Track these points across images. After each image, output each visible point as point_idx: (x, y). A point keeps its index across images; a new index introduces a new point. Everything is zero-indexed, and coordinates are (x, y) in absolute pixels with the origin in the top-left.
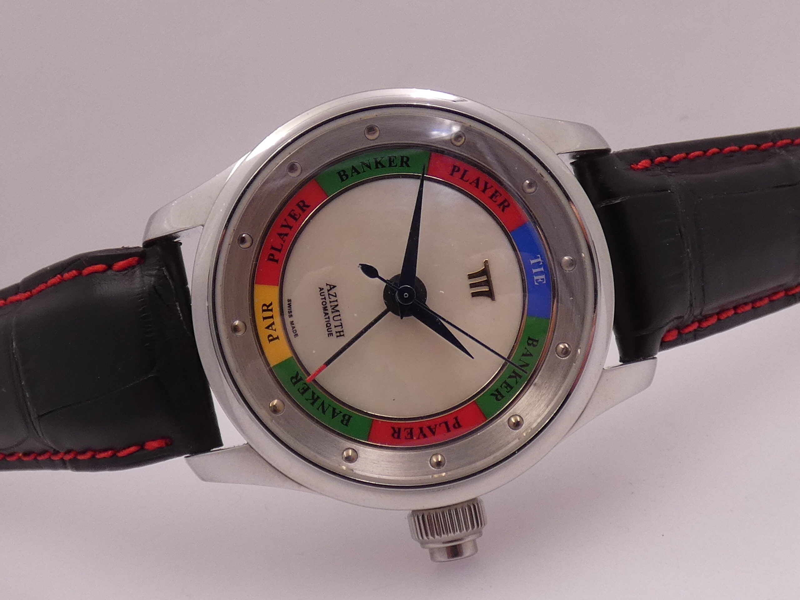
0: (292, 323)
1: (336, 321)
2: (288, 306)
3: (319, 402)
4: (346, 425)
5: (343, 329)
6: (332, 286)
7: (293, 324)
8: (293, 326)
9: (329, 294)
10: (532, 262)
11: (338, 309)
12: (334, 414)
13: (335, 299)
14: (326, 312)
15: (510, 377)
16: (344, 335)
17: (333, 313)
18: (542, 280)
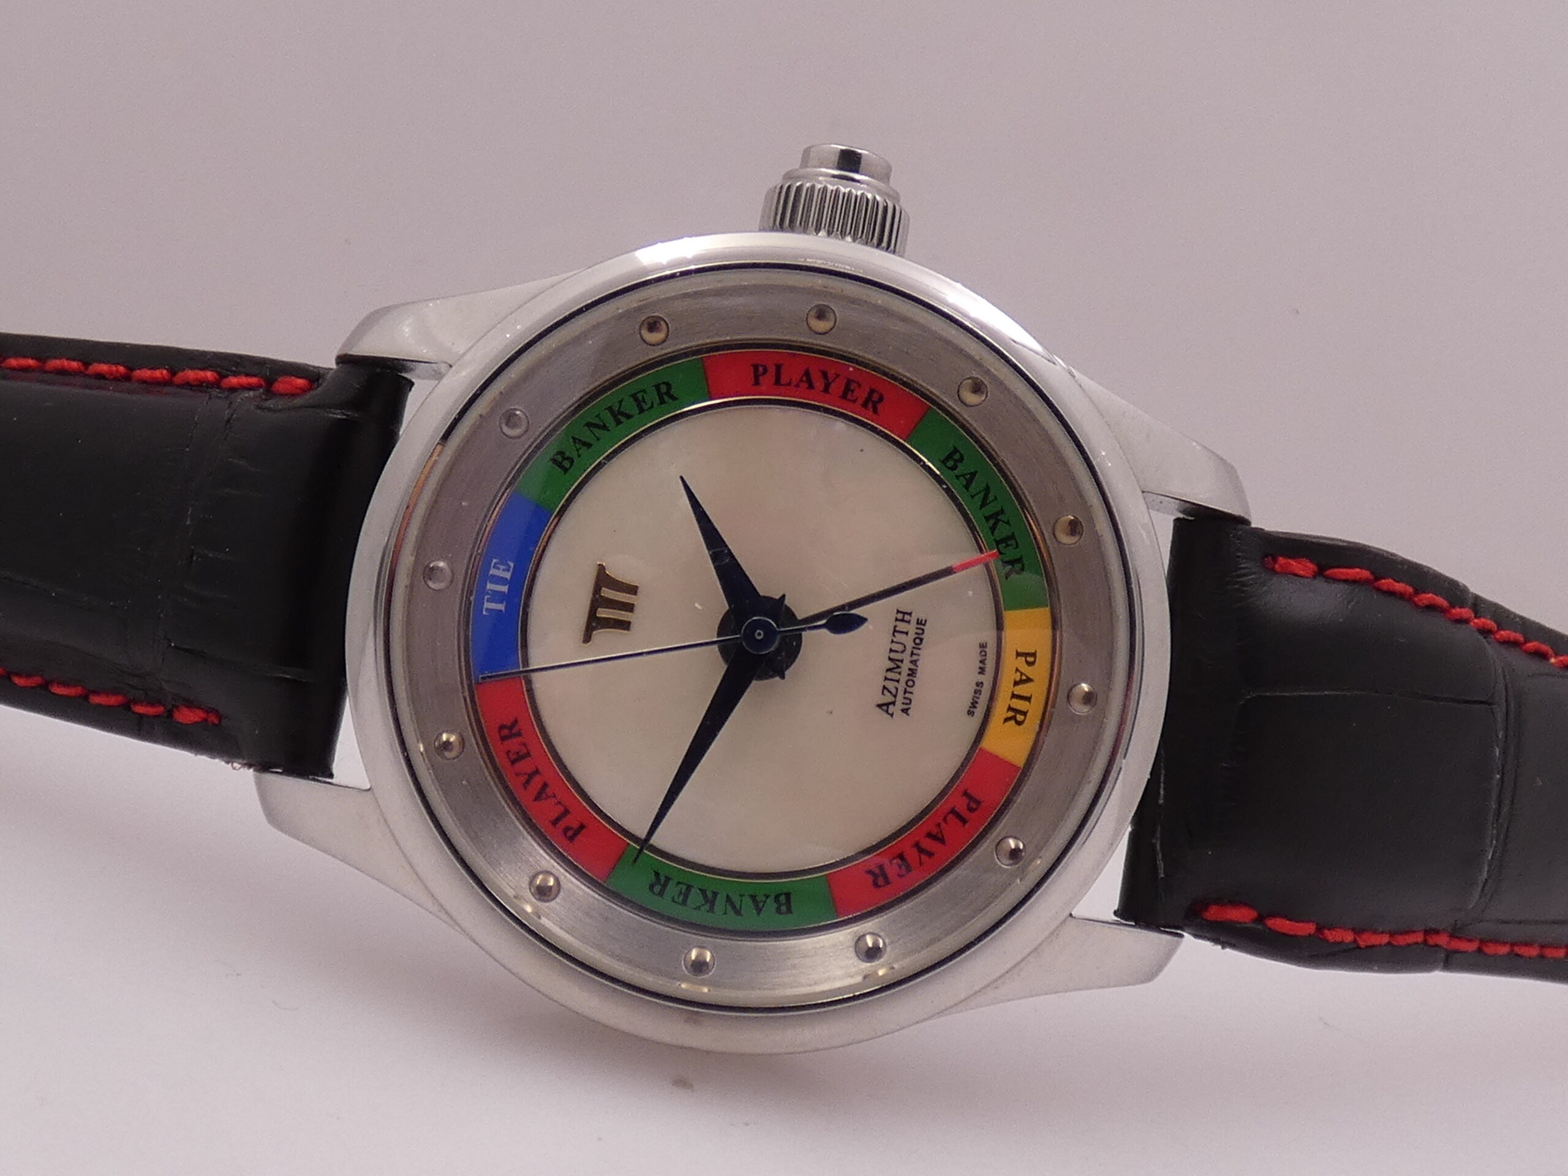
0: (982, 671)
1: (900, 643)
2: (977, 705)
3: (990, 509)
4: (956, 451)
5: (895, 624)
6: (883, 710)
7: (980, 668)
8: (981, 665)
9: (895, 696)
10: (501, 607)
11: (889, 662)
12: (970, 478)
13: (888, 684)
14: (913, 667)
15: (629, 417)
16: (898, 612)
17: (900, 658)
18: (499, 566)
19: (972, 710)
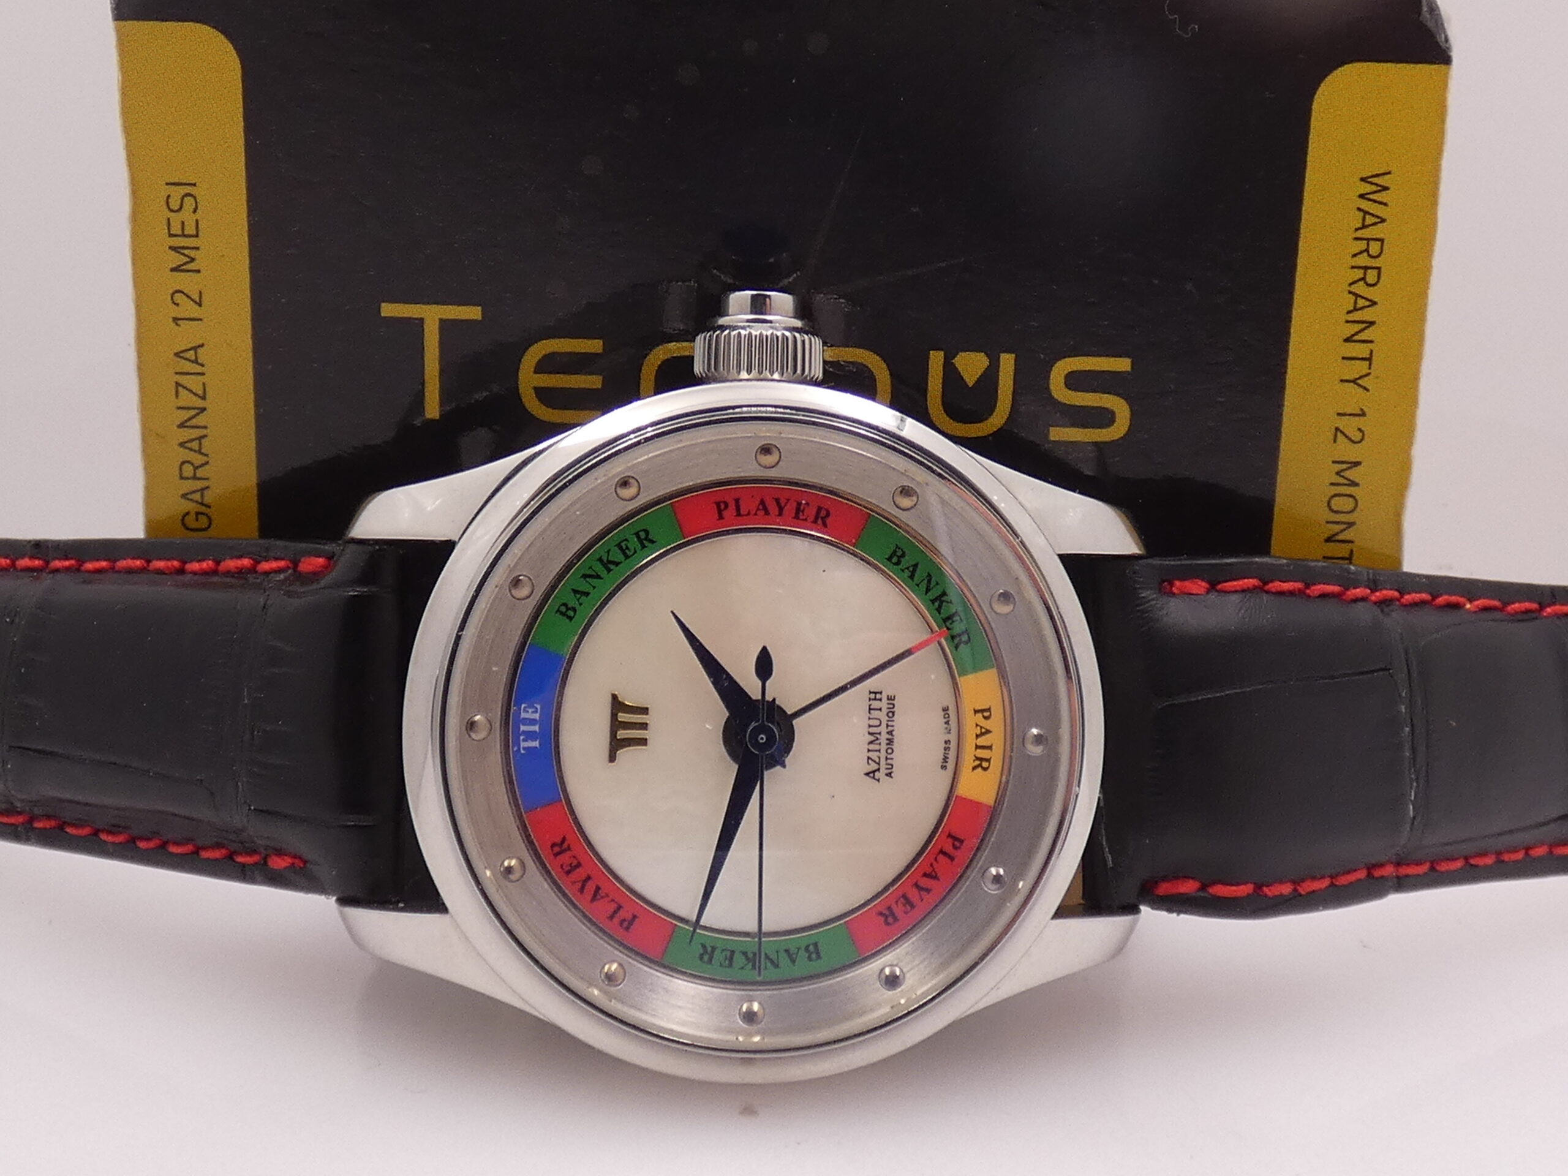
0: (947, 731)
1: (877, 719)
2: (947, 761)
3: (934, 593)
4: (898, 548)
5: (869, 703)
6: (870, 777)
7: (946, 728)
8: (946, 726)
9: (879, 764)
10: (536, 744)
11: (869, 736)
12: (913, 569)
13: (871, 754)
14: (890, 737)
15: (617, 564)
16: (870, 693)
17: (878, 732)
18: (527, 709)
19: (944, 764)
